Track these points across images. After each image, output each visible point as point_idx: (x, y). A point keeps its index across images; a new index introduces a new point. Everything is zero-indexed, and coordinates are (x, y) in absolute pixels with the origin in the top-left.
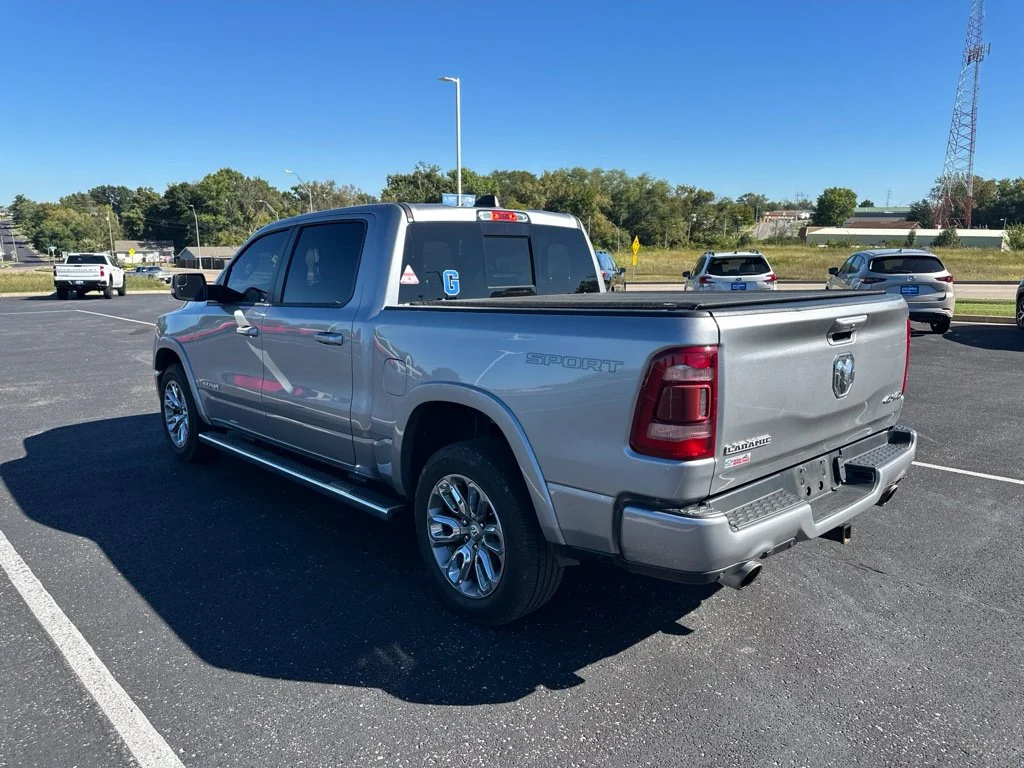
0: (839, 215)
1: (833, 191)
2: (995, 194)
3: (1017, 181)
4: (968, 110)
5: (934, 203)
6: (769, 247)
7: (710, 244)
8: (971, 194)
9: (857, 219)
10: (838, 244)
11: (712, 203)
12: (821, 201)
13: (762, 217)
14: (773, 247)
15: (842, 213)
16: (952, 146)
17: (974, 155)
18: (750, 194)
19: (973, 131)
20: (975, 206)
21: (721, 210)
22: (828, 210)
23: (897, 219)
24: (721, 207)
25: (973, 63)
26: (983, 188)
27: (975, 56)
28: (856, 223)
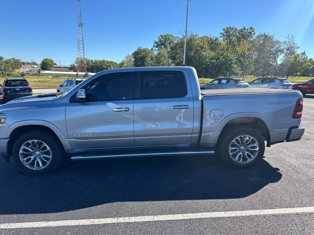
0: (49, 67)
1: (46, 60)
2: (91, 63)
3: (95, 60)
4: (81, 40)
5: (76, 65)
6: (33, 77)
7: (8, 75)
8: (85, 63)
9: (55, 69)
10: (56, 76)
11: (3, 60)
12: (43, 62)
13: (21, 67)
14: (35, 77)
15: (50, 66)
16: (79, 50)
17: (85, 52)
18: (13, 58)
19: (83, 46)
20: (87, 66)
21: (7, 63)
22: (46, 65)
23: (66, 69)
24: (7, 62)
25: (81, 27)
26: (88, 62)
27: (81, 25)
28: (55, 70)
